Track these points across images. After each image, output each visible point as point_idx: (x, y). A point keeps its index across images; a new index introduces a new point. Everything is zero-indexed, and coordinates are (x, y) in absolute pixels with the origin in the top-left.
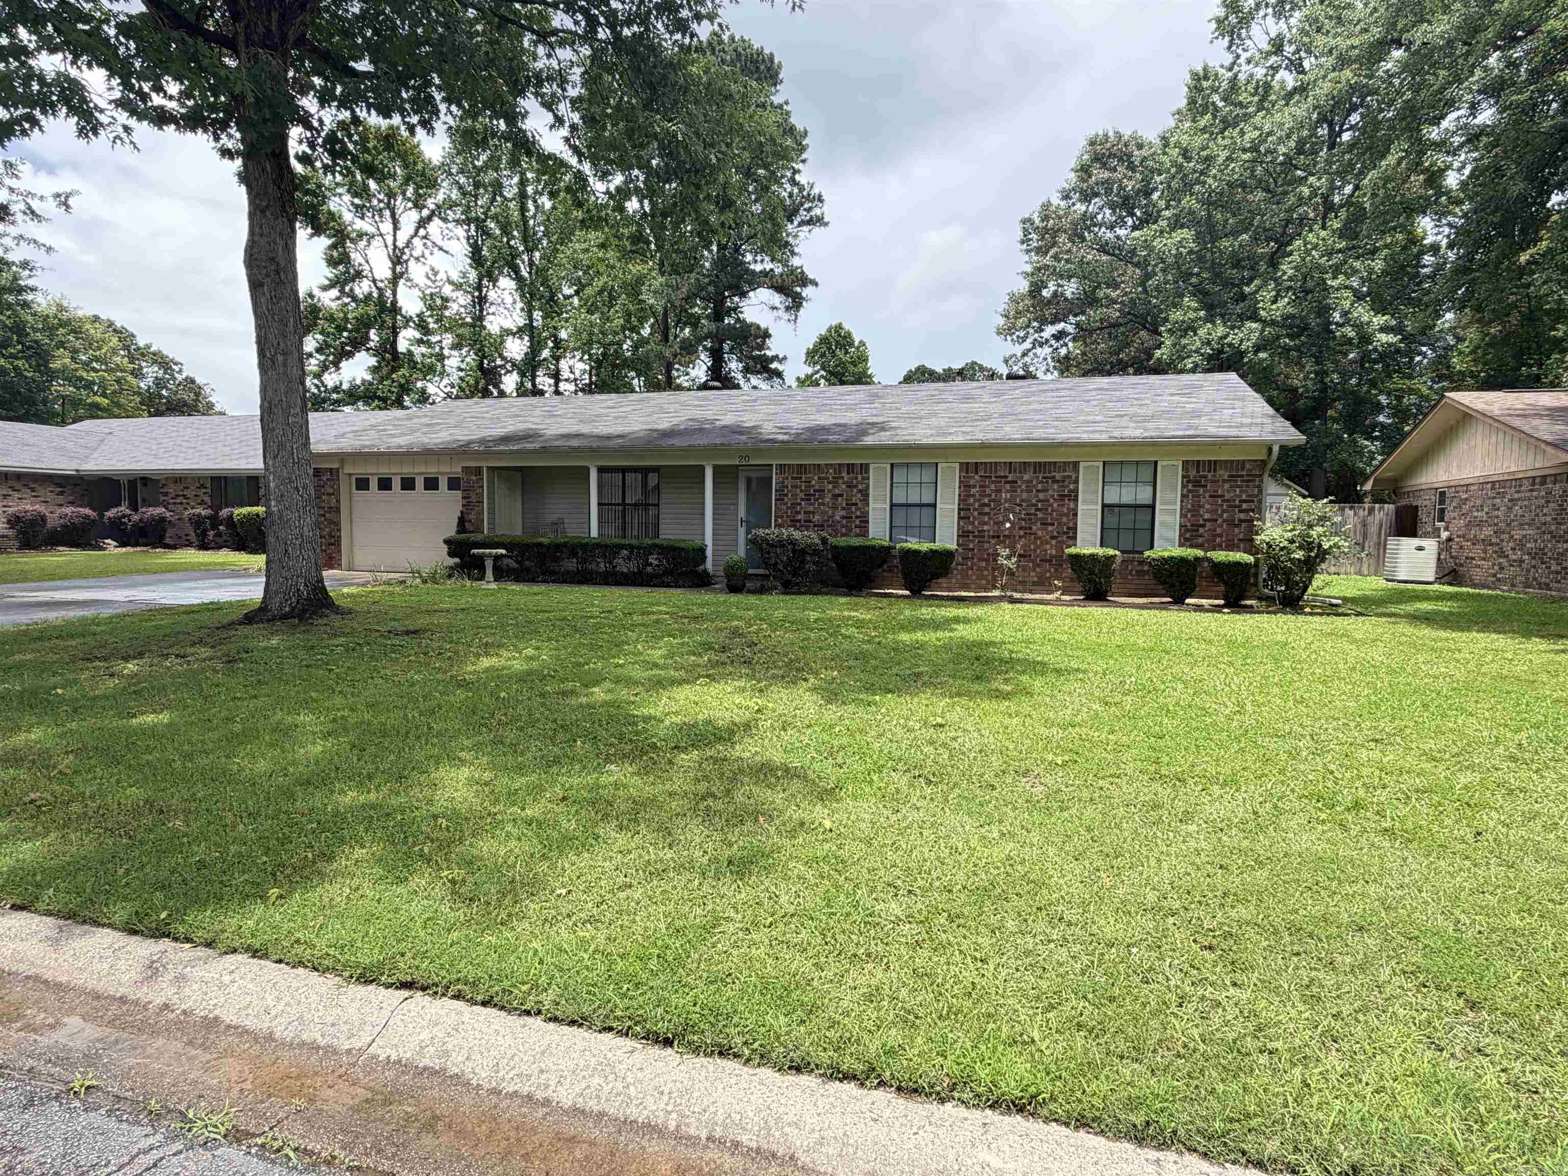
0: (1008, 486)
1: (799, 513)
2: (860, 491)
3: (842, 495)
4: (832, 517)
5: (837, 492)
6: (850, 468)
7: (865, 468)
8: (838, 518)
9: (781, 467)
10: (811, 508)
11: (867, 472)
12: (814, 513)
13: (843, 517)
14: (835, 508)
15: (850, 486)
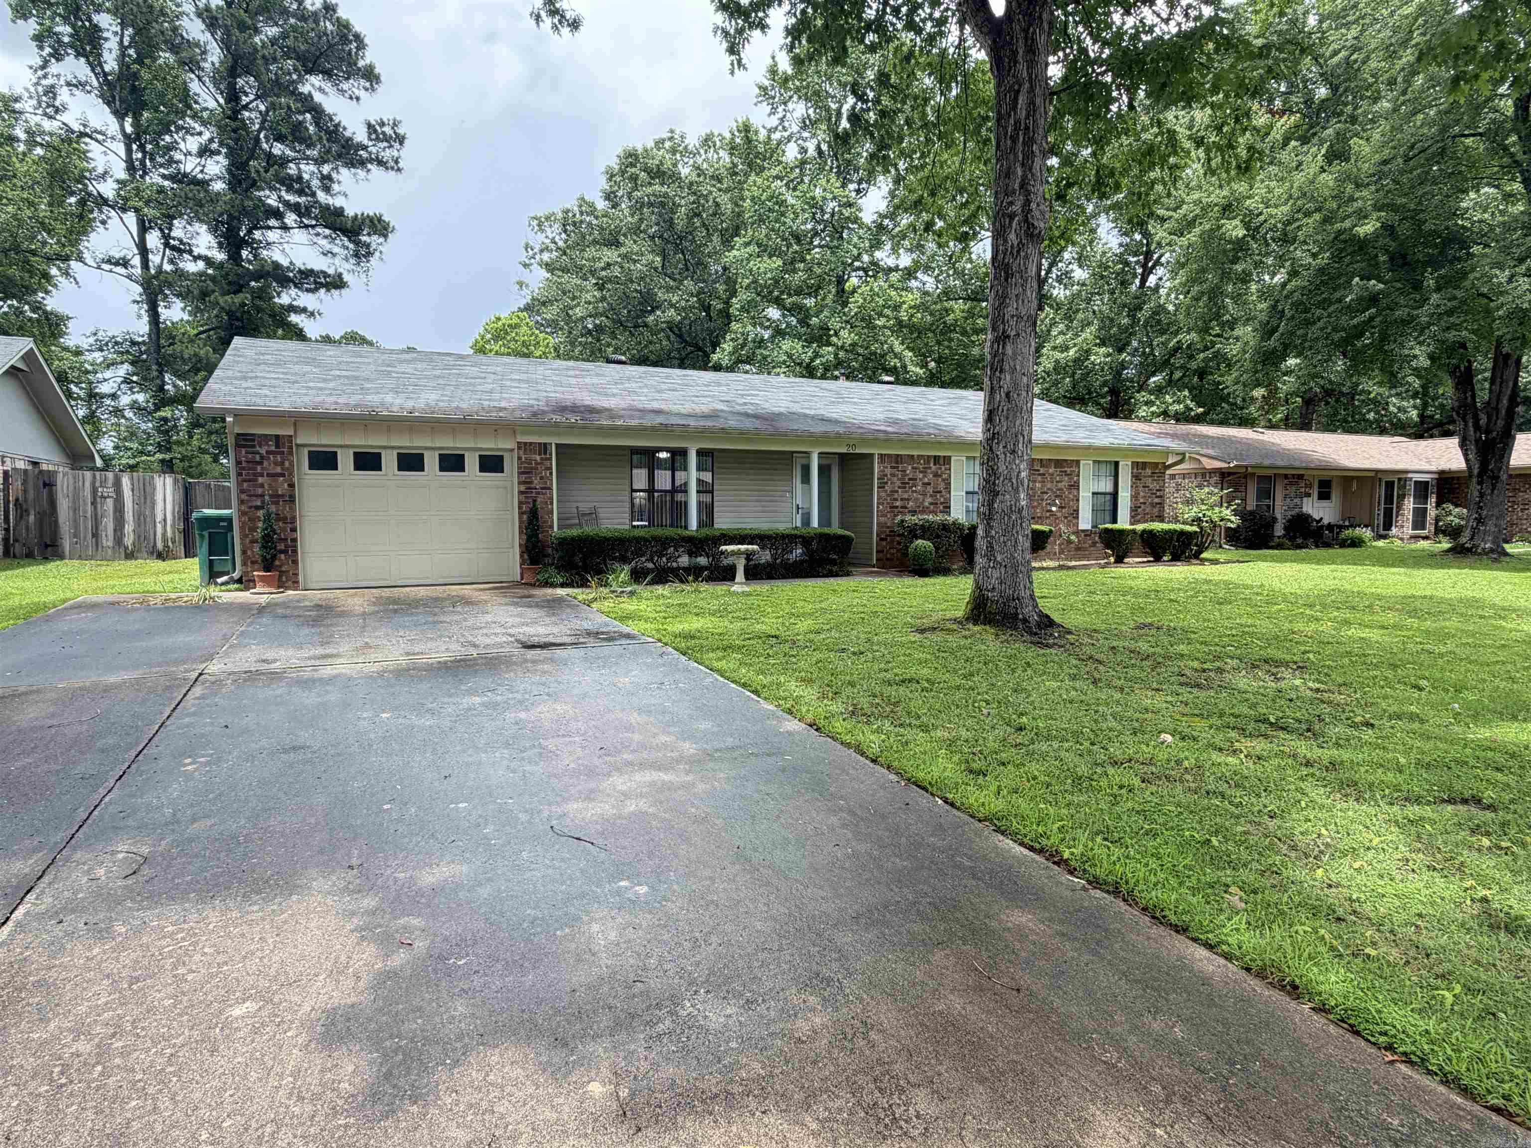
0: (1039, 478)
1: (896, 500)
2: (943, 480)
3: (929, 484)
4: (922, 503)
5: (926, 480)
6: (936, 459)
7: (947, 460)
8: (927, 504)
9: (881, 456)
10: (906, 496)
11: (949, 463)
12: (908, 500)
13: (931, 504)
14: (924, 495)
15: (936, 475)
